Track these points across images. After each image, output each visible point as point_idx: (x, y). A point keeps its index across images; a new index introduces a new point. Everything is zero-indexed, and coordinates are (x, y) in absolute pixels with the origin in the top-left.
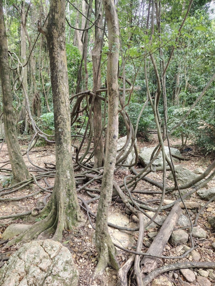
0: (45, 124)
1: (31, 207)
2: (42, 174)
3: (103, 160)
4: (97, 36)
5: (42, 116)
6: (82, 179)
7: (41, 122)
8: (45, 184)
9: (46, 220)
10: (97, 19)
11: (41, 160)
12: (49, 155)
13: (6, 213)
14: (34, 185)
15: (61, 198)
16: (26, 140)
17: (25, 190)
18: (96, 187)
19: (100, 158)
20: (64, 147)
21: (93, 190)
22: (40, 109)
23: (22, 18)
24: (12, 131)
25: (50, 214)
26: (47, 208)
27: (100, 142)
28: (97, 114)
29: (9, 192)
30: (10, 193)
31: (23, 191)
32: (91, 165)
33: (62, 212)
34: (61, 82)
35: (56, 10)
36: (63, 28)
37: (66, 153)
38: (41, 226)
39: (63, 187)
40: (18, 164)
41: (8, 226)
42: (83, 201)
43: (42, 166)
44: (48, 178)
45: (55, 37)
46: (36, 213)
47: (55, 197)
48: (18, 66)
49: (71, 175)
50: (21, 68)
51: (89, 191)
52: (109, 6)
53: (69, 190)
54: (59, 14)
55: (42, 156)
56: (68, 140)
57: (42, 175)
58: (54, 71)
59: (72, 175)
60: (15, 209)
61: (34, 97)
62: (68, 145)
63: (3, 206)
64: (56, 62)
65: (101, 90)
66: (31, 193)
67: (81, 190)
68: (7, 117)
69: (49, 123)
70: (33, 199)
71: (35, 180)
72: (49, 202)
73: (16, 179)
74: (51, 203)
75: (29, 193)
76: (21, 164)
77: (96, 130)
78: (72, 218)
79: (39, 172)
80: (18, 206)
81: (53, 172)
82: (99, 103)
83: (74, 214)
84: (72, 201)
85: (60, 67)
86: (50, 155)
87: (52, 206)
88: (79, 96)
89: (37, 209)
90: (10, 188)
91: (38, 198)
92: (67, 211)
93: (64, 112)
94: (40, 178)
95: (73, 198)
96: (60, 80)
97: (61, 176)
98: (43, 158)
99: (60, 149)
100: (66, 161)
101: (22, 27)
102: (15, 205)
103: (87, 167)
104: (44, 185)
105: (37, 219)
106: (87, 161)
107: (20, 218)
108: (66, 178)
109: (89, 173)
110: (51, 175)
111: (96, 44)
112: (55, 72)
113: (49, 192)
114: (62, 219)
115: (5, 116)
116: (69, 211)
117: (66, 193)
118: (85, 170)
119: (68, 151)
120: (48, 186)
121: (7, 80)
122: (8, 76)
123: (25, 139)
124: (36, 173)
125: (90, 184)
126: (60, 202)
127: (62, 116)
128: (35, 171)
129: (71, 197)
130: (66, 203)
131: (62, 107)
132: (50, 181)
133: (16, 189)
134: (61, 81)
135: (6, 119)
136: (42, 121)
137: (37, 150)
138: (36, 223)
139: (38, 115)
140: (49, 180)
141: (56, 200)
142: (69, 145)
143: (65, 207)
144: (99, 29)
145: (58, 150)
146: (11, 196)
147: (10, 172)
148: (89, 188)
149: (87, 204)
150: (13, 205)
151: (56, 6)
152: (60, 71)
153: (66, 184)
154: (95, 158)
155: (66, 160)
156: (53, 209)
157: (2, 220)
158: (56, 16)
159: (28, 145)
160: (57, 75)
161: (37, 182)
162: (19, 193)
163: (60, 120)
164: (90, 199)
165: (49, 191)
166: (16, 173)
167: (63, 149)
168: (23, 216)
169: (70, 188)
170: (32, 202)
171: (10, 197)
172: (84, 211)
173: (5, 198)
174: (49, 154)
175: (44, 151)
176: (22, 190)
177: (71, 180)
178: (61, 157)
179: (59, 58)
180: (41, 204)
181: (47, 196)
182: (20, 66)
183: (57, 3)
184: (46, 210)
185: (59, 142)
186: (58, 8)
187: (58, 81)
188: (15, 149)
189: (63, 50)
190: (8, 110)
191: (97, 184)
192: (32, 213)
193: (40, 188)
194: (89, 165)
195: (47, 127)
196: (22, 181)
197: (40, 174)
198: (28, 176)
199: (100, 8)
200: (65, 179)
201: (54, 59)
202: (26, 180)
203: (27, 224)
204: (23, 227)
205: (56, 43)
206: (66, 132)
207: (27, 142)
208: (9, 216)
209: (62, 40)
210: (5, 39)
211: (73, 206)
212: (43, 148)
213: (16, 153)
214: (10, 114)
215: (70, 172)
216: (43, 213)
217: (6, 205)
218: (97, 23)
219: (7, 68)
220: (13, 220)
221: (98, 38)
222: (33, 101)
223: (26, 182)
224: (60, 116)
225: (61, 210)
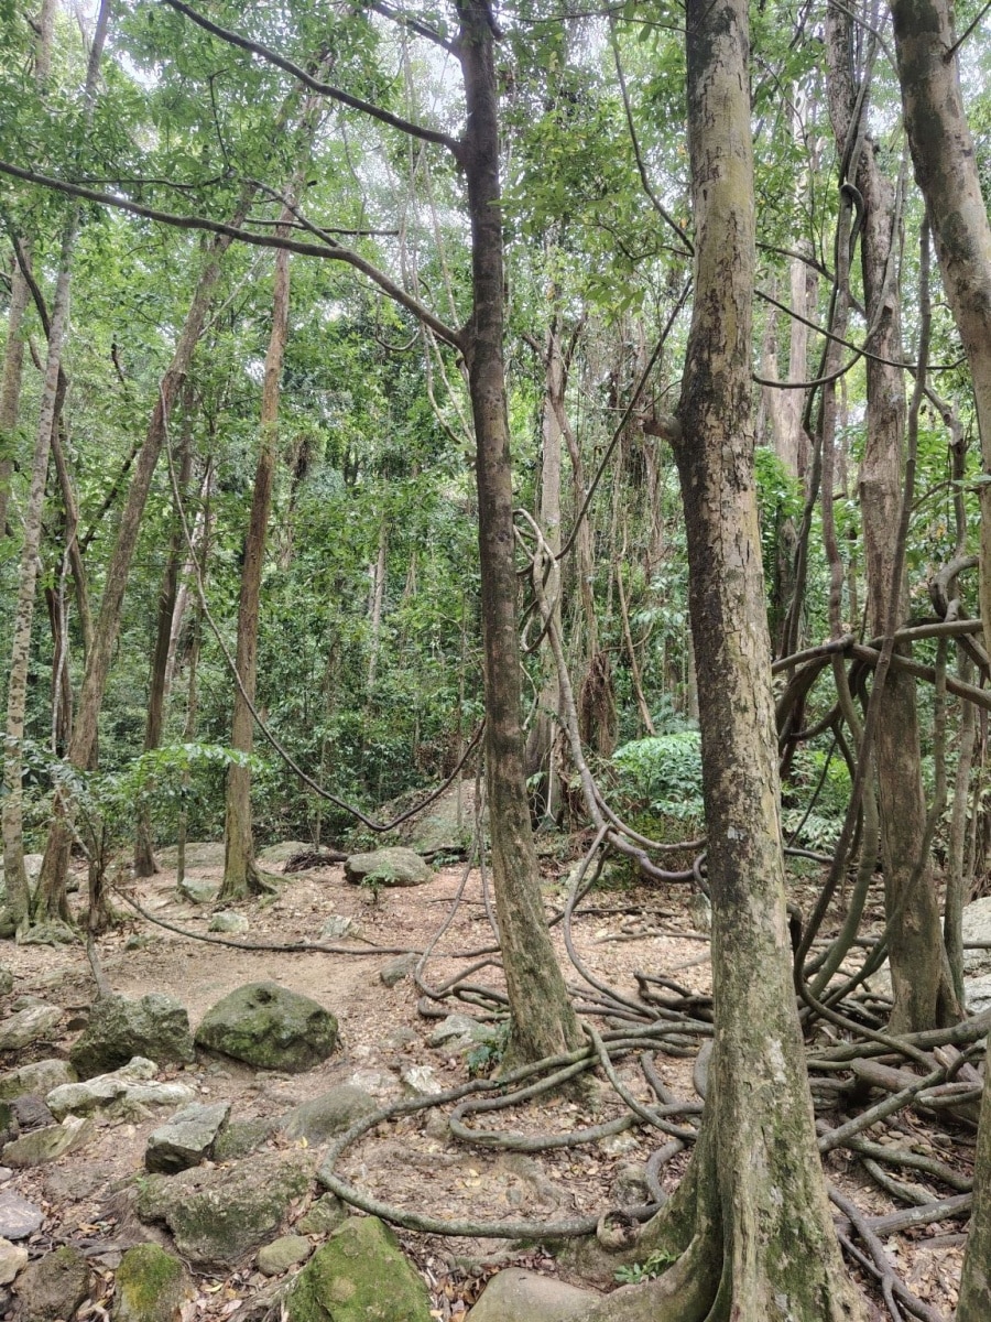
0: (631, 789)
1: (591, 1197)
2: (630, 1032)
3: (940, 990)
4: (881, 396)
5: (619, 753)
6: (833, 1088)
7: (616, 777)
8: (646, 1086)
9: (667, 1282)
10: (874, 328)
11: (619, 958)
12: (650, 935)
13: (484, 1205)
14: (597, 1081)
15: (744, 1180)
16: (550, 856)
17: (558, 1102)
18: (913, 1141)
19: (926, 977)
20: (751, 915)
21: (905, 1156)
22: (611, 720)
23: (551, 374)
24: (517, 824)
25: (687, 1253)
26: (670, 1220)
27: (918, 890)
28: (895, 746)
29: (492, 1102)
30: (497, 1109)
31: (551, 1109)
32: (870, 1009)
33: (751, 1257)
34: (735, 622)
35: (715, 340)
36: (745, 405)
37: (762, 948)
38: (641, 1311)
39: (752, 1123)
40: (531, 971)
41: (493, 1275)
42: (855, 1217)
43: (627, 990)
44: (661, 1056)
45: (711, 442)
46: (615, 1235)
47: (713, 1170)
48: (538, 558)
49: (791, 1063)
50: (547, 564)
51: (878, 1159)
52: (977, 294)
53: (782, 1145)
54: (728, 355)
55: (619, 940)
56: (770, 881)
57: (631, 1037)
58: (706, 577)
59: (795, 1067)
60: (519, 1193)
61: (588, 672)
62: (769, 905)
63: (469, 1167)
64: (714, 542)
65: (912, 630)
66: (586, 1124)
67: (833, 1148)
68: (501, 766)
69: (647, 784)
70: (596, 1154)
71: (606, 1060)
72: (682, 1192)
73: (523, 1043)
74: (692, 1200)
75: (579, 1122)
76: (545, 972)
77: (891, 826)
78: (804, 1305)
79: (613, 1019)
80: (533, 1179)
81: (679, 1025)
82: (903, 693)
83: (814, 1283)
84: (797, 1208)
85: (733, 560)
86: (656, 936)
87: (693, 1213)
88: (799, 667)
89: (623, 1216)
90: (500, 1086)
91: (621, 1157)
92: (774, 1260)
93: (750, 750)
94: (623, 1051)
95: (802, 1190)
96: (731, 611)
97: (741, 1061)
98: (626, 947)
99: (732, 924)
100: (764, 987)
101: (549, 408)
102: (519, 1172)
103: (849, 1017)
104: (641, 1092)
105: (623, 1268)
106: (852, 987)
107: (544, 1248)
108: (765, 1077)
109: (866, 1055)
110: (674, 1043)
111: (877, 432)
112: (707, 583)
113: (667, 1132)
114: (750, 1298)
115: (493, 761)
116: (786, 1262)
117: (765, 1159)
118: (839, 1037)
119: (772, 940)
120: (661, 1099)
121: (505, 619)
122: (512, 605)
123: (546, 851)
124: (604, 1021)
125: (880, 1123)
126: (736, 1201)
127: (741, 771)
128: (595, 1012)
129: (796, 1185)
130: (767, 1213)
131: (742, 726)
132: (670, 1074)
133: (524, 1092)
134: (734, 618)
135: (496, 773)
136: (621, 772)
137: (597, 904)
138: (617, 1291)
139: (603, 747)
140: (665, 1067)
141: (717, 1183)
142: (777, 906)
143: (765, 1236)
144: (889, 370)
145: (725, 929)
146: (504, 1126)
147: (493, 1002)
148: (875, 1141)
149: (878, 1240)
150: (511, 1171)
151: (716, 328)
152: (732, 575)
153: (769, 1111)
154: (897, 975)
155: (764, 981)
156: (700, 1233)
157: (468, 1239)
158: (717, 363)
159: (558, 878)
160: (716, 594)
161: (611, 1070)
162: (533, 1114)
163: (733, 789)
164: (893, 1214)
165: (667, 1124)
166: (524, 1015)
167: (747, 926)
168: (558, 1240)
169: (785, 1135)
170: (592, 1172)
171: (497, 1128)
172: (864, 1278)
173: (476, 1133)
174: (651, 930)
175: (629, 912)
176: (549, 1100)
177: (788, 1091)
178: (738, 964)
179: (727, 524)
180: (634, 1189)
181: (661, 1153)
182: (546, 557)
183: (720, 314)
184: (664, 1229)
185: (729, 891)
186: (724, 333)
187: (725, 617)
188: (522, 903)
189: (745, 489)
190: (506, 738)
191: (921, 1126)
192: (599, 1230)
193: (627, 1103)
194: (859, 1007)
195: (642, 801)
196: (549, 1054)
197: (621, 1032)
198: (572, 1032)
199: (886, 282)
200: (759, 1084)
201: (706, 530)
202: (562, 1053)
203: (574, 1285)
204: (559, 1297)
205: (715, 467)
206: (759, 844)
207: (555, 867)
208: (496, 1224)
209: (738, 450)
210: (506, 469)
211: (803, 1237)
212: (623, 895)
213: (529, 919)
214: (509, 755)
215: (784, 1049)
216: (652, 1240)
217: (484, 1164)
218: (876, 344)
219: (507, 576)
220: (514, 1248)
221: (883, 405)
222: (584, 688)
223: (566, 1064)
224: (734, 768)
225: (745, 1248)
